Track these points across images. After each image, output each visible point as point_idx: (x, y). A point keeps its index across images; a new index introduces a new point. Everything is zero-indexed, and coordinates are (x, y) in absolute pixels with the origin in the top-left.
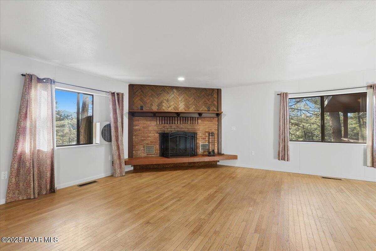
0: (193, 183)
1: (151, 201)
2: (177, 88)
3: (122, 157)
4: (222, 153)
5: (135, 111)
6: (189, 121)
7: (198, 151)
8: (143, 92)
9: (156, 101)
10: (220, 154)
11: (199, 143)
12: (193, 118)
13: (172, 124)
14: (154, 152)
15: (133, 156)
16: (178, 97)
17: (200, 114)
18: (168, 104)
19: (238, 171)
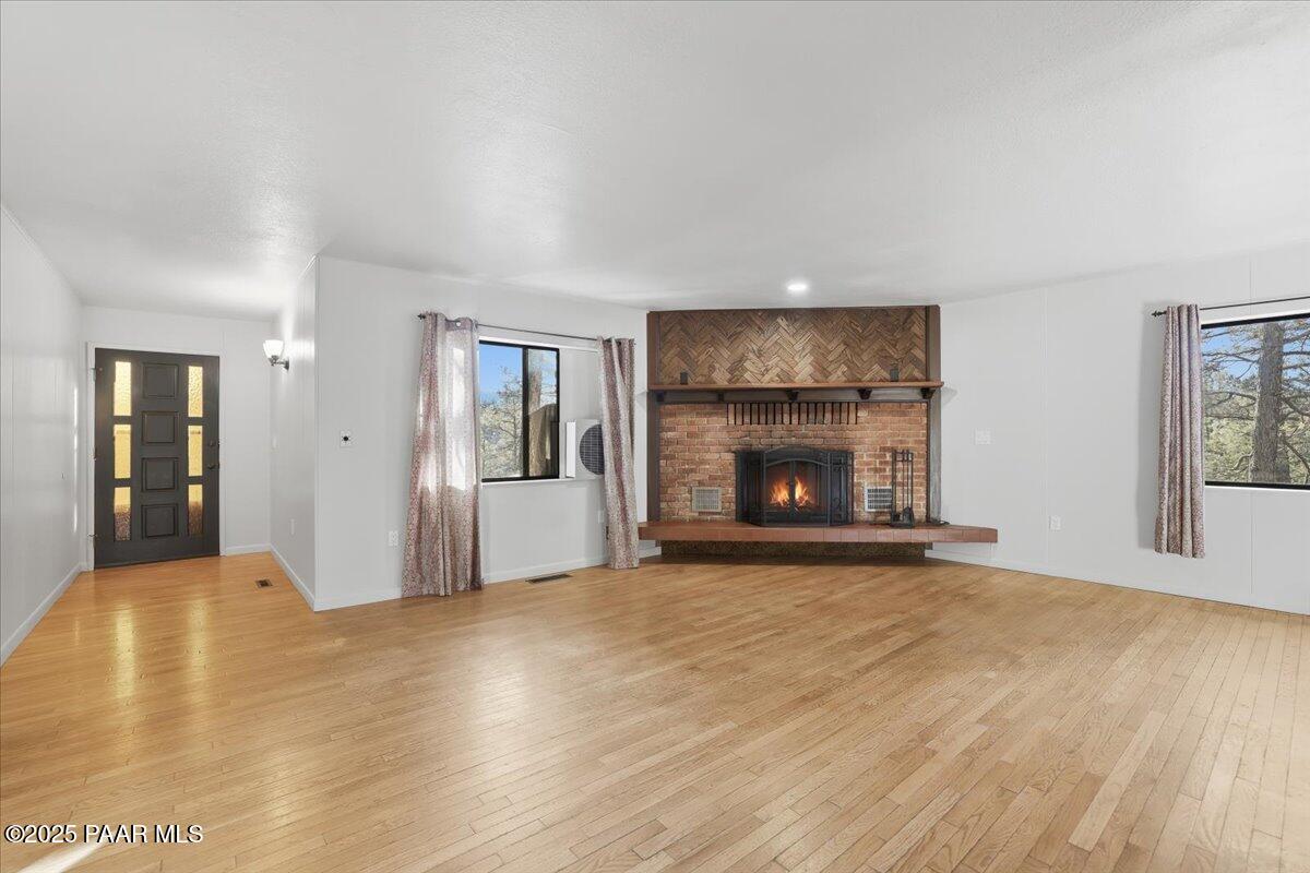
0: (829, 600)
1: (704, 629)
2: (789, 313)
3: (630, 516)
4: (943, 519)
5: (666, 387)
6: (828, 416)
7: (855, 509)
8: (688, 334)
9: (725, 356)
10: (931, 522)
11: (859, 484)
12: (841, 403)
13: (774, 423)
14: (720, 504)
15: (659, 516)
16: (793, 342)
17: (864, 393)
18: (761, 365)
19: (996, 579)
